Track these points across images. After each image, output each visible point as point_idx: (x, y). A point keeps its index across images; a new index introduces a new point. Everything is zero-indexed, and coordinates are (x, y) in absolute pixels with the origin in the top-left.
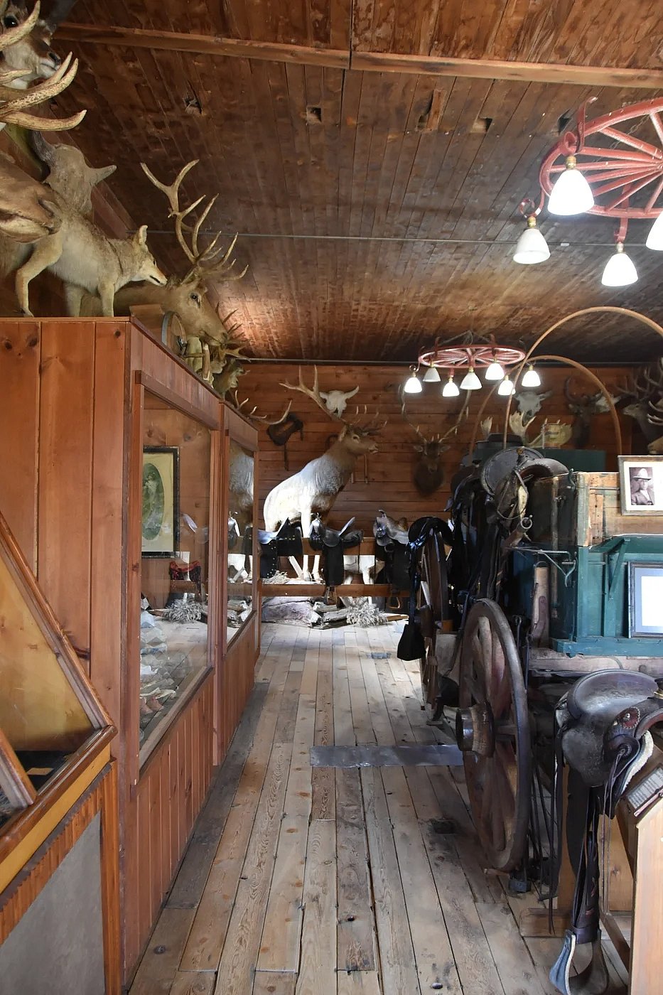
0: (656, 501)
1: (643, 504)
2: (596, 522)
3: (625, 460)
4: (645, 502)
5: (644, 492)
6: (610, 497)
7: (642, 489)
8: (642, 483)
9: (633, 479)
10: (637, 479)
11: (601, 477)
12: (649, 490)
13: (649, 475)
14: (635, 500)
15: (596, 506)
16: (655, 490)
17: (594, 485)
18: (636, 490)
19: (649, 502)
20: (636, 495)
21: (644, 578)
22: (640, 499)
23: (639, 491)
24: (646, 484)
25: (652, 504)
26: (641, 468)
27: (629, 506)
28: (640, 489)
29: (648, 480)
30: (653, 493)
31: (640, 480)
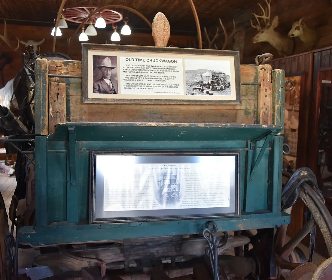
1: (105, 92)
2: (58, 110)
3: (89, 48)
4: (108, 91)
5: (107, 81)
6: (74, 85)
7: (106, 78)
8: (106, 72)
10: (101, 68)
11: (65, 64)
12: (113, 78)
13: (112, 64)
14: (97, 88)
15: (58, 94)
18: (99, 77)
19: (112, 90)
20: (99, 83)
22: (103, 87)
23: (102, 79)
24: (110, 73)
25: (115, 93)
26: (105, 57)
27: (92, 95)
28: (104, 77)
29: (112, 68)
30: (117, 82)
31: (104, 68)
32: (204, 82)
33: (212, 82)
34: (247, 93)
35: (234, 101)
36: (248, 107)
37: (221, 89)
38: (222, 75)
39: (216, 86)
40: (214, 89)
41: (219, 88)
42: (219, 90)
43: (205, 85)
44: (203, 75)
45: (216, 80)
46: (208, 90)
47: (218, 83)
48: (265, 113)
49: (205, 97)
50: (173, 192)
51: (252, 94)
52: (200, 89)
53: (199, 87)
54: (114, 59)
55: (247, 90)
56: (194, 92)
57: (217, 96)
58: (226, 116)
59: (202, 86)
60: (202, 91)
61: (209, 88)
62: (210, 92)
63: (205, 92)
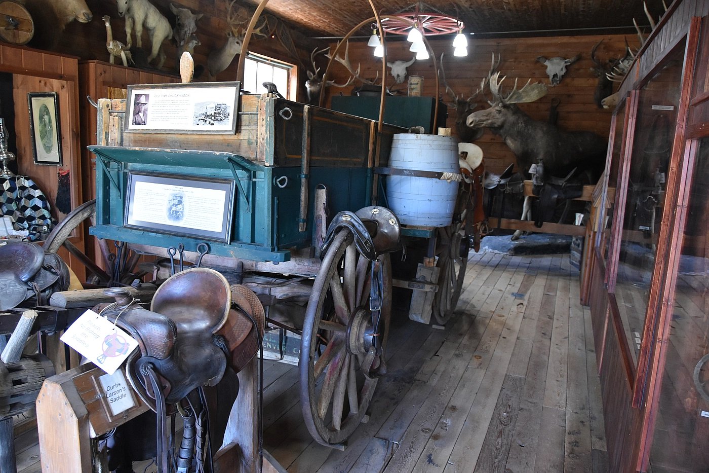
0: (148, 122)
1: (139, 124)
2: (114, 138)
3: (133, 88)
4: (141, 122)
5: (141, 114)
7: (140, 112)
8: (141, 107)
9: (137, 104)
11: (120, 103)
12: (144, 113)
13: (146, 100)
14: (135, 120)
15: (114, 126)
16: (149, 113)
17: (117, 109)
19: (143, 122)
21: (137, 183)
22: (138, 119)
23: (138, 114)
24: (144, 107)
25: (145, 124)
26: (142, 95)
27: (131, 126)
28: (140, 111)
29: (145, 104)
30: (147, 115)
31: (140, 104)
32: (208, 114)
33: (215, 113)
34: (250, 123)
35: (230, 131)
36: (251, 137)
37: (221, 120)
38: (223, 106)
39: (217, 116)
40: (216, 120)
41: (219, 118)
42: (219, 121)
43: (208, 116)
44: (208, 107)
45: (218, 111)
46: (210, 120)
47: (219, 114)
48: (262, 143)
49: (207, 127)
50: (178, 212)
51: (254, 124)
52: (204, 120)
53: (203, 118)
54: (147, 96)
55: (250, 120)
56: (198, 123)
57: (217, 126)
58: (231, 146)
59: (206, 118)
60: (206, 121)
61: (211, 118)
62: (212, 122)
63: (208, 122)
